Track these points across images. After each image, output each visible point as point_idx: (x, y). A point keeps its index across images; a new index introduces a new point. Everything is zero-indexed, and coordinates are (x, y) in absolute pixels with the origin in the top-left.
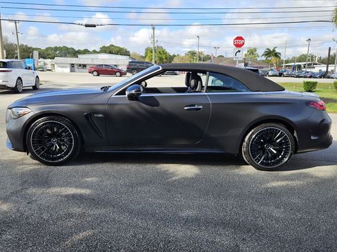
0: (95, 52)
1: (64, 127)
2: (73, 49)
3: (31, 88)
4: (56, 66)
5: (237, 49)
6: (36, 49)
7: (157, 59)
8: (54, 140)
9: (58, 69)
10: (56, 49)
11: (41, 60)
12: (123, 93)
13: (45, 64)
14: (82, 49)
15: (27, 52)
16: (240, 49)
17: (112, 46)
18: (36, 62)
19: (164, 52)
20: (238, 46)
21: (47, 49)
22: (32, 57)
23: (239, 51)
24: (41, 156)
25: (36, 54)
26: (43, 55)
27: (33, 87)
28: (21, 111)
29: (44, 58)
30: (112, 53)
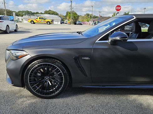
0: (41, 13)
1: (56, 68)
2: (31, 12)
3: (14, 31)
4: (24, 20)
5: (117, 12)
6: (14, 12)
7: (73, 17)
8: (47, 78)
9: (25, 22)
10: (23, 12)
11: (17, 17)
12: (106, 38)
13: (18, 19)
14: (35, 12)
15: (10, 13)
16: (118, 12)
17: (50, 10)
18: (14, 18)
19: (76, 14)
20: (118, 10)
21: (19, 12)
22: (12, 15)
23: (118, 13)
24: (37, 91)
25: (14, 14)
26: (17, 15)
27: (15, 30)
28: (19, 53)
29: (18, 16)
30: (50, 14)
